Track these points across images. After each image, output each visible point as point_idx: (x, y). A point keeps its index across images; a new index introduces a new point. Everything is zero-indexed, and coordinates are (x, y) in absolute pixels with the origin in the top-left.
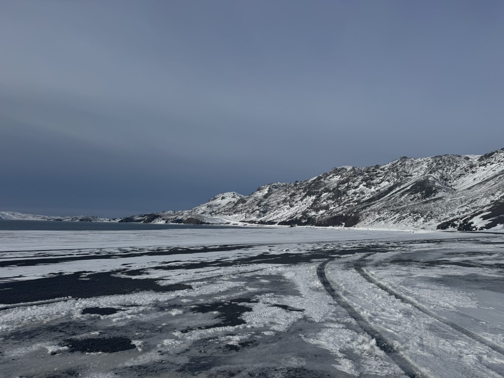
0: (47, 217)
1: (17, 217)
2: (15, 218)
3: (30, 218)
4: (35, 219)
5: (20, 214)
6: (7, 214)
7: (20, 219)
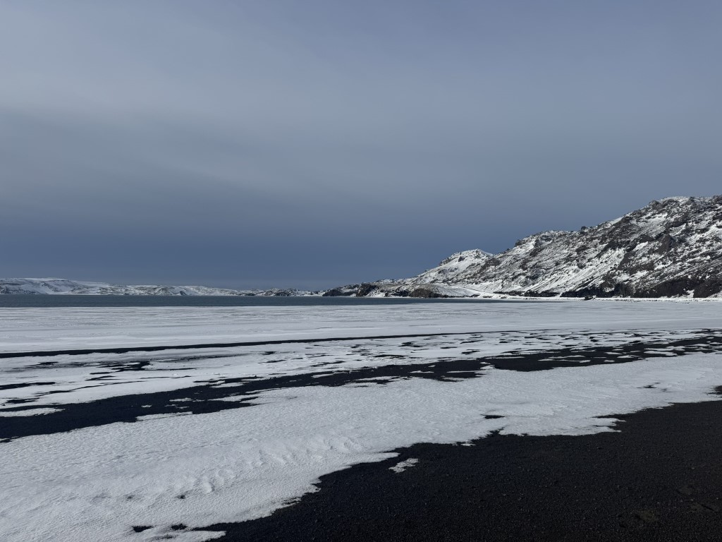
0: (236, 291)
1: (202, 292)
2: (200, 294)
3: (217, 293)
4: (222, 294)
5: (206, 289)
6: (192, 289)
7: (206, 295)
